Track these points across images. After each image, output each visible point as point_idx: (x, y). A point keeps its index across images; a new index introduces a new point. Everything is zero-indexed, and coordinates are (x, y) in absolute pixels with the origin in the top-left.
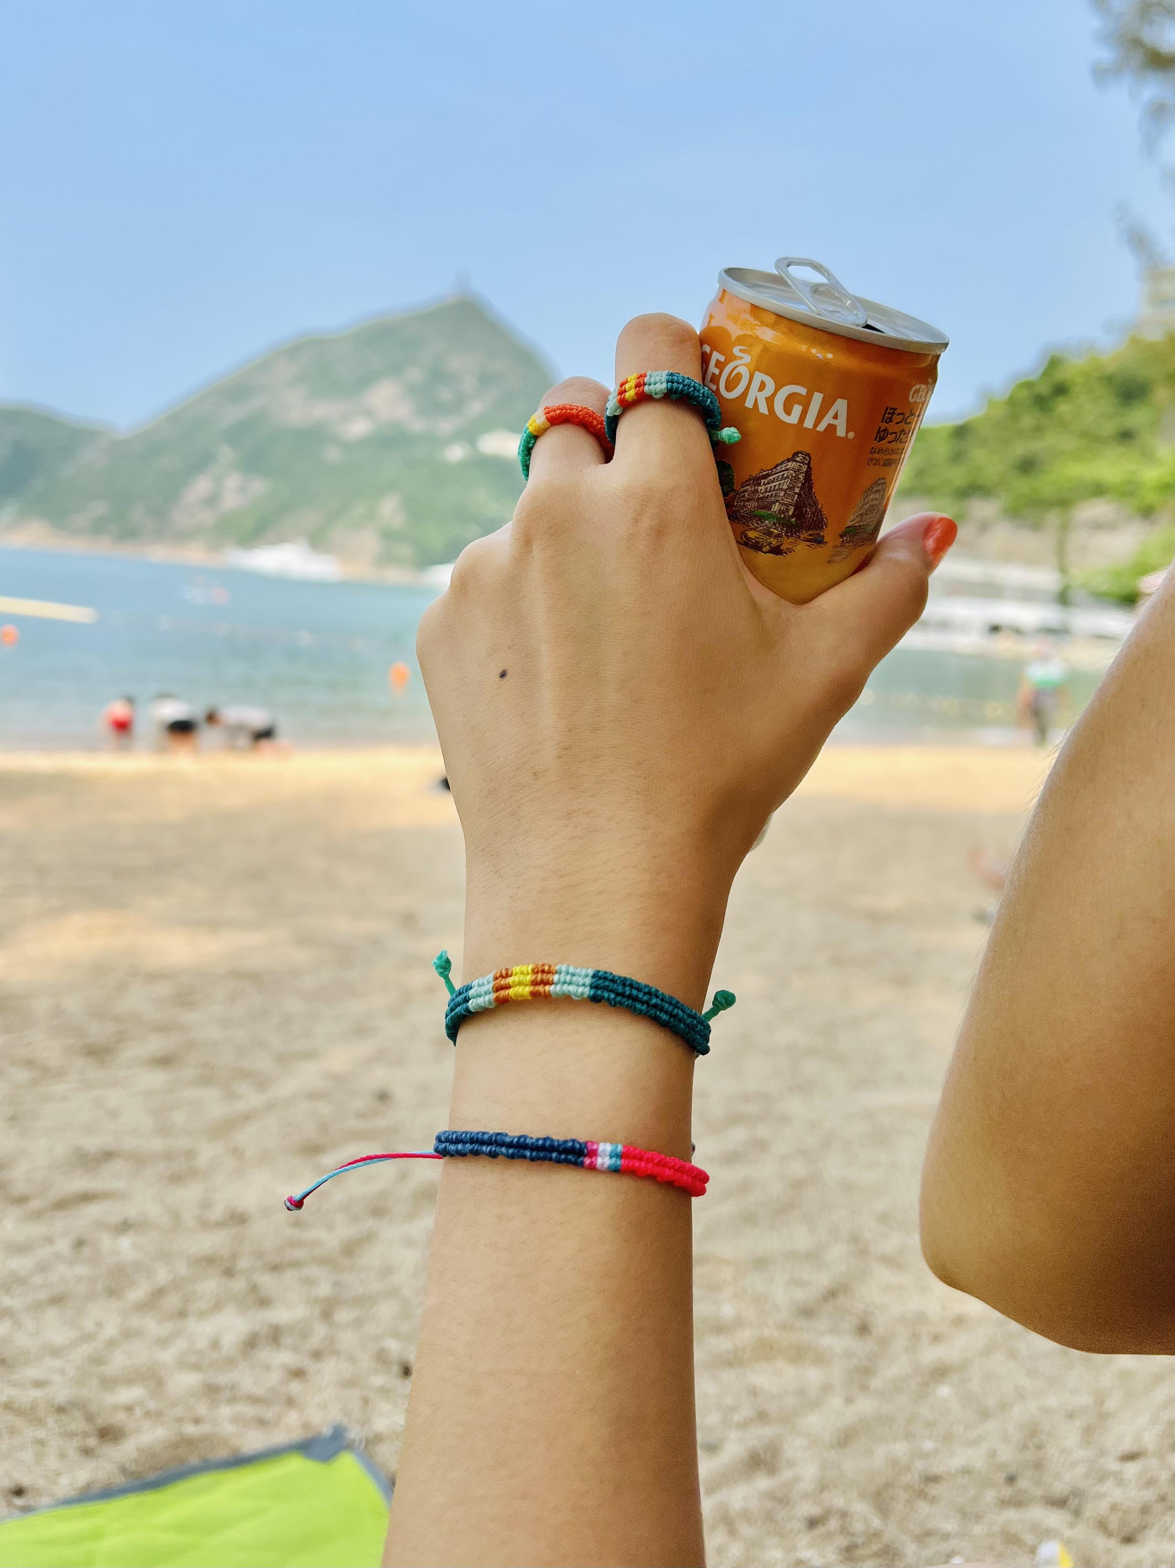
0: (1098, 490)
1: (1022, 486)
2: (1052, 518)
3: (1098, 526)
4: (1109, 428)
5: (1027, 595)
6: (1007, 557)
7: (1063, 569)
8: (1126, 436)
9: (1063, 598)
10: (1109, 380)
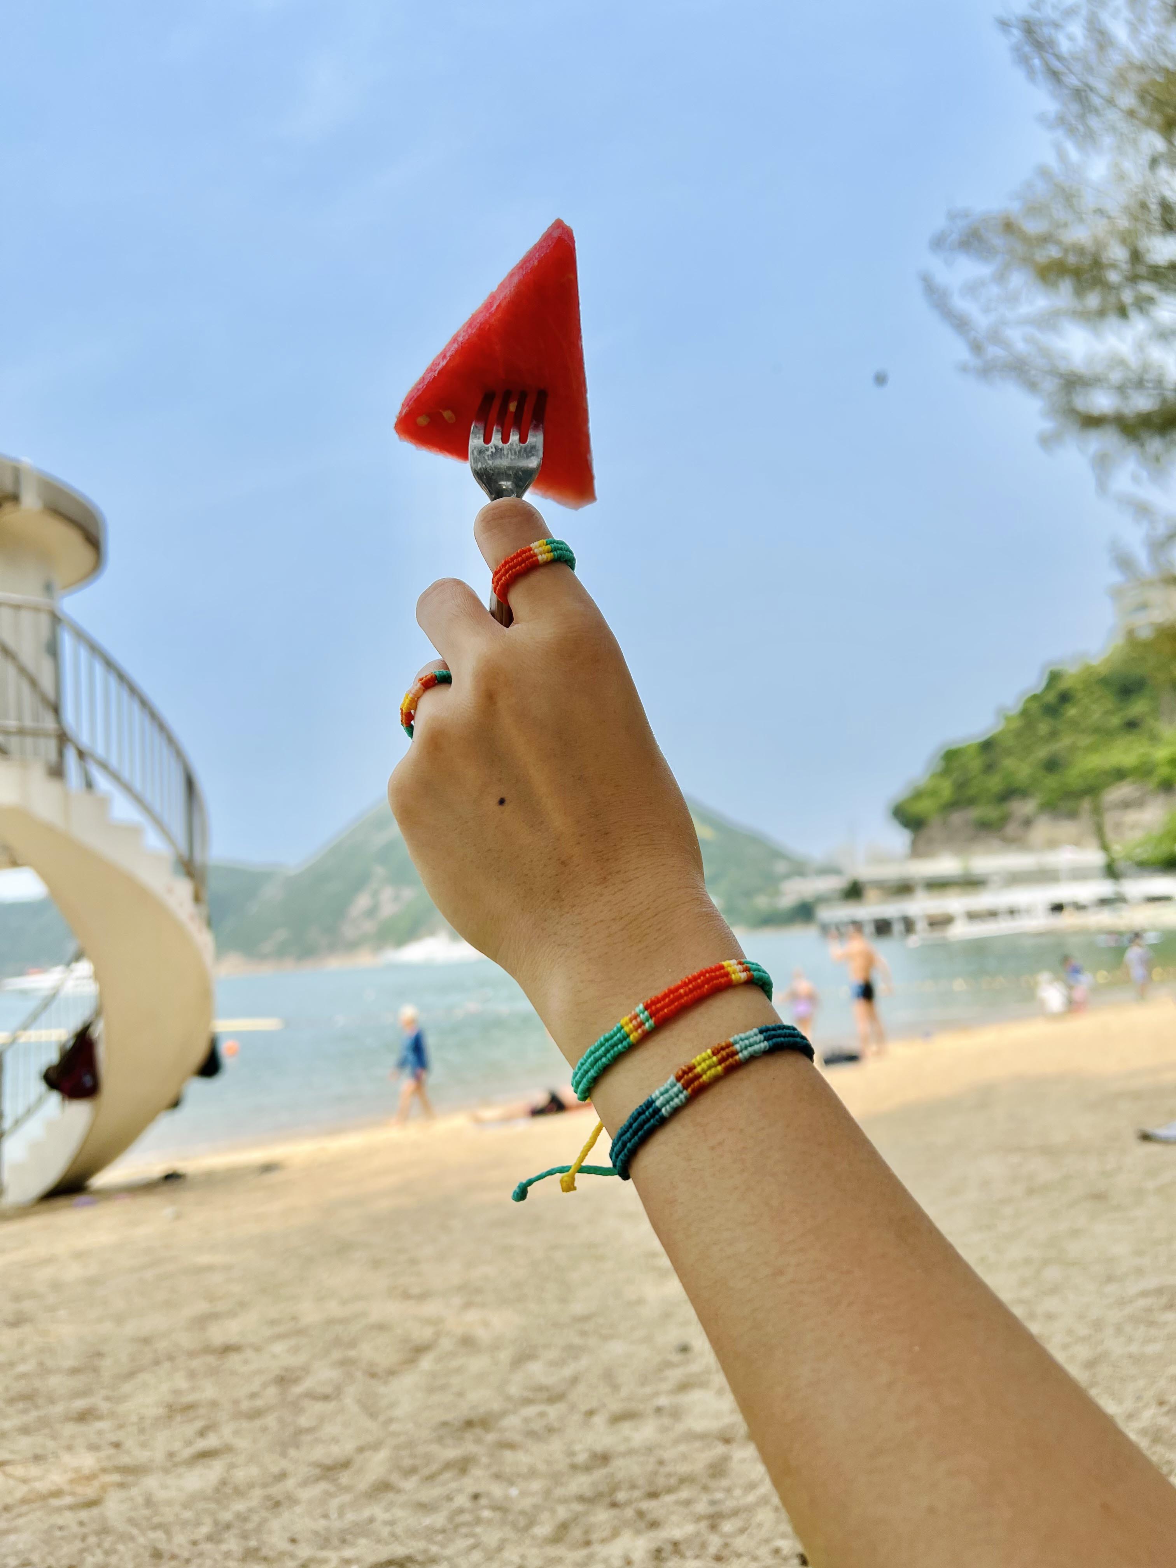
0: (1120, 775)
1: (1051, 781)
2: (1086, 804)
3: (1126, 805)
4: (1115, 721)
5: (1079, 875)
6: (1052, 844)
7: (1105, 847)
8: (1132, 725)
9: (1112, 872)
10: (1105, 682)
